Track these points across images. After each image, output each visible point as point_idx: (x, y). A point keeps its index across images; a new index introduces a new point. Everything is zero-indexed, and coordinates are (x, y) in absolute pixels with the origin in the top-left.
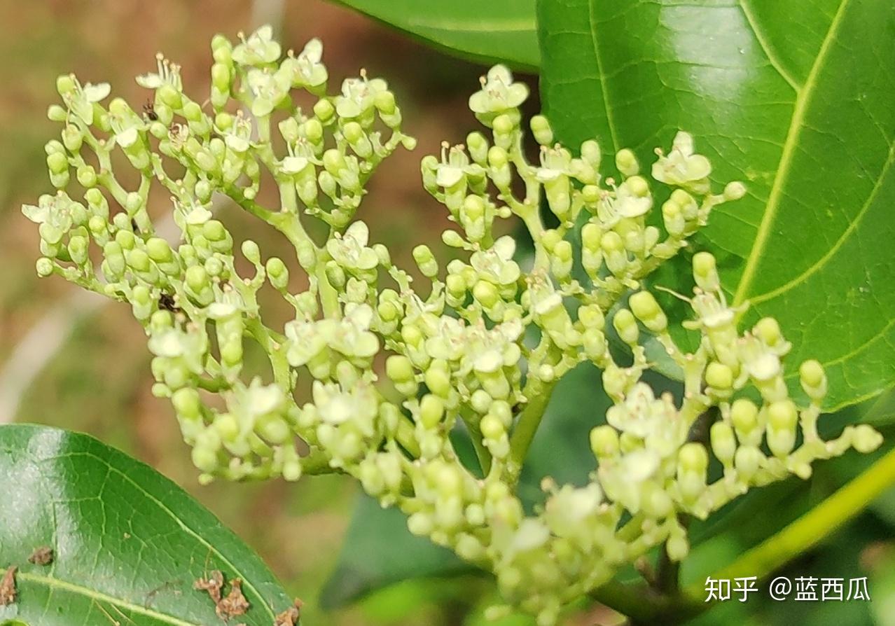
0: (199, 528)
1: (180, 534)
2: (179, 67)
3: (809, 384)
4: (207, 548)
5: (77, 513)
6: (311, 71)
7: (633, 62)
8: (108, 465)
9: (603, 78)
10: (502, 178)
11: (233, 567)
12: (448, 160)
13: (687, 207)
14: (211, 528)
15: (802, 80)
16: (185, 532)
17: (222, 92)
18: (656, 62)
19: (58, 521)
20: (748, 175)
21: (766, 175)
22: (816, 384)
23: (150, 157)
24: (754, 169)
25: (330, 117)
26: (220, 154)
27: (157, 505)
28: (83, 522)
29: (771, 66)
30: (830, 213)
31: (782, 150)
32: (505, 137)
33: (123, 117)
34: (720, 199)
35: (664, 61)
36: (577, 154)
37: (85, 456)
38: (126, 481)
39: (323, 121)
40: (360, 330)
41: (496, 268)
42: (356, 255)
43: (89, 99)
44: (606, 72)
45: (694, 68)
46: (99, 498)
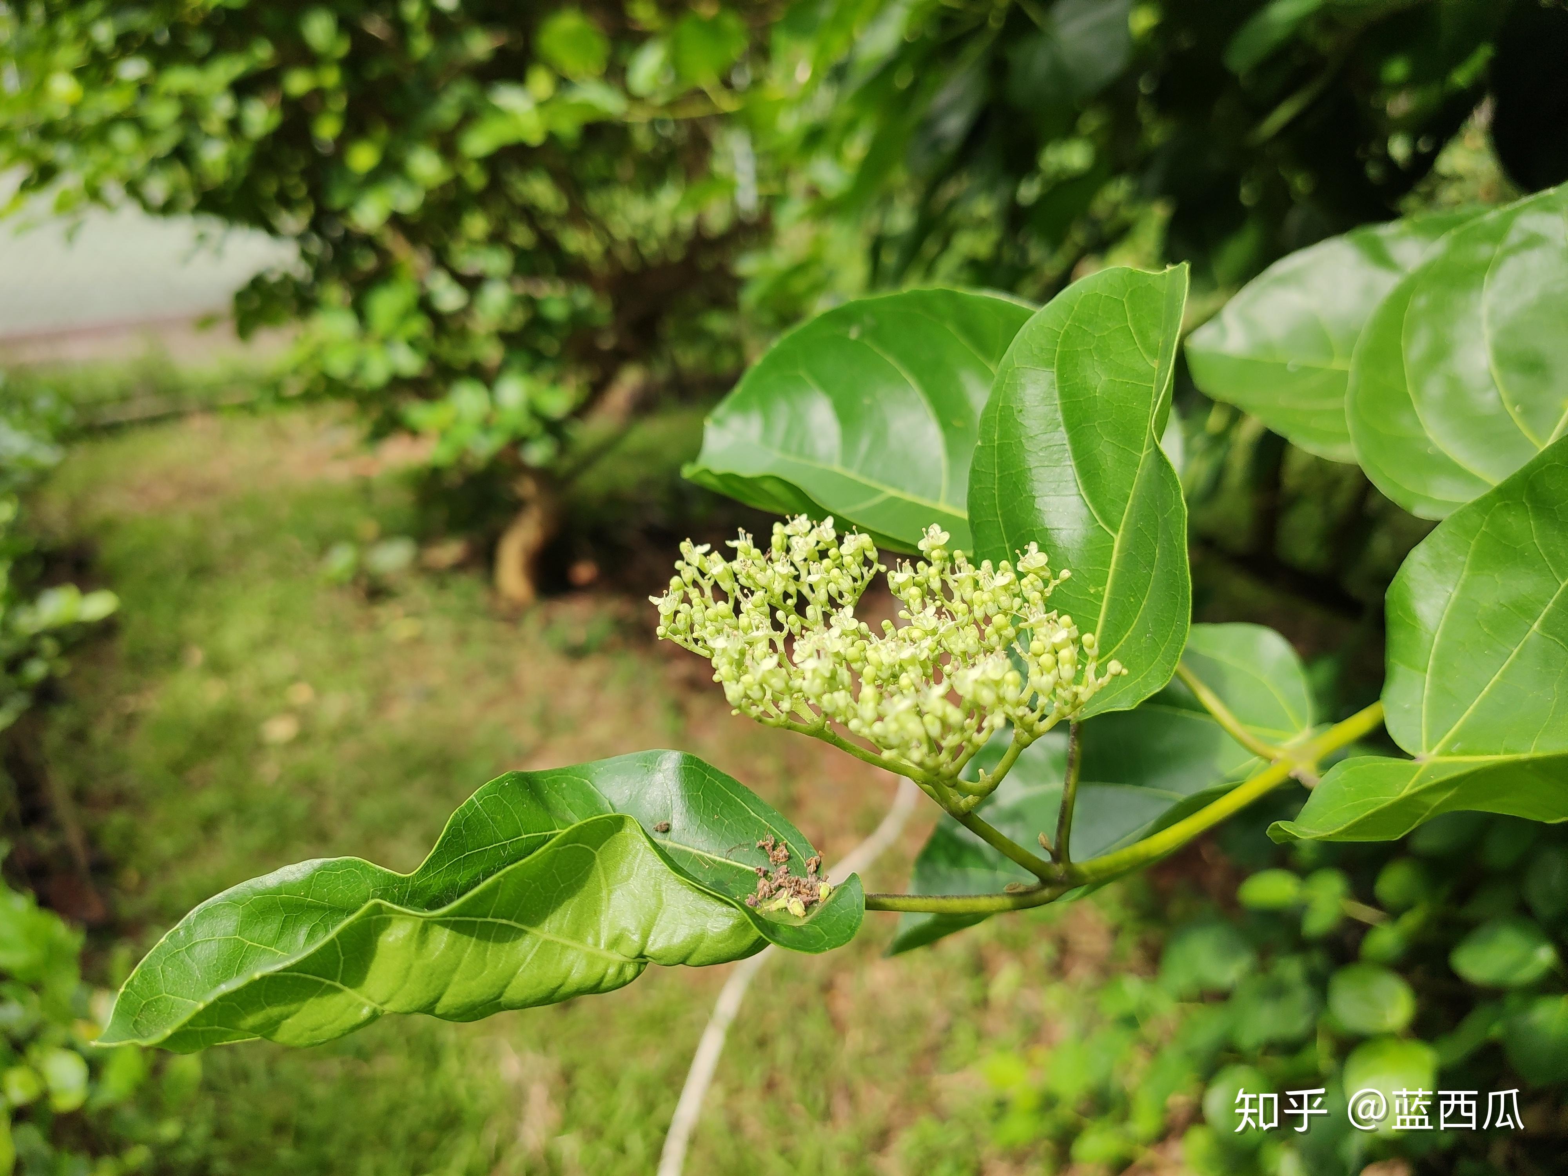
0: (763, 814)
1: (750, 818)
2: (752, 535)
3: (1087, 647)
4: (766, 826)
5: (685, 802)
6: (827, 533)
7: (1022, 532)
8: (707, 775)
9: (1007, 546)
10: (936, 585)
11: (782, 836)
12: (901, 570)
13: (1036, 583)
14: (770, 814)
15: (1116, 531)
16: (753, 816)
17: (778, 551)
18: (1034, 529)
19: (673, 807)
20: (1090, 590)
21: (1100, 589)
22: (1091, 647)
23: (733, 585)
24: (1093, 586)
25: (838, 558)
26: (771, 578)
27: (737, 800)
28: (689, 807)
29: (1100, 526)
30: (1132, 600)
31: (1108, 573)
32: (938, 562)
33: (716, 560)
34: (1058, 582)
35: (1038, 529)
36: (978, 567)
37: (692, 768)
38: (718, 785)
39: (834, 561)
40: (833, 638)
41: (925, 622)
42: (846, 623)
43: (697, 553)
44: (1008, 542)
45: (1056, 531)
46: (700, 793)
